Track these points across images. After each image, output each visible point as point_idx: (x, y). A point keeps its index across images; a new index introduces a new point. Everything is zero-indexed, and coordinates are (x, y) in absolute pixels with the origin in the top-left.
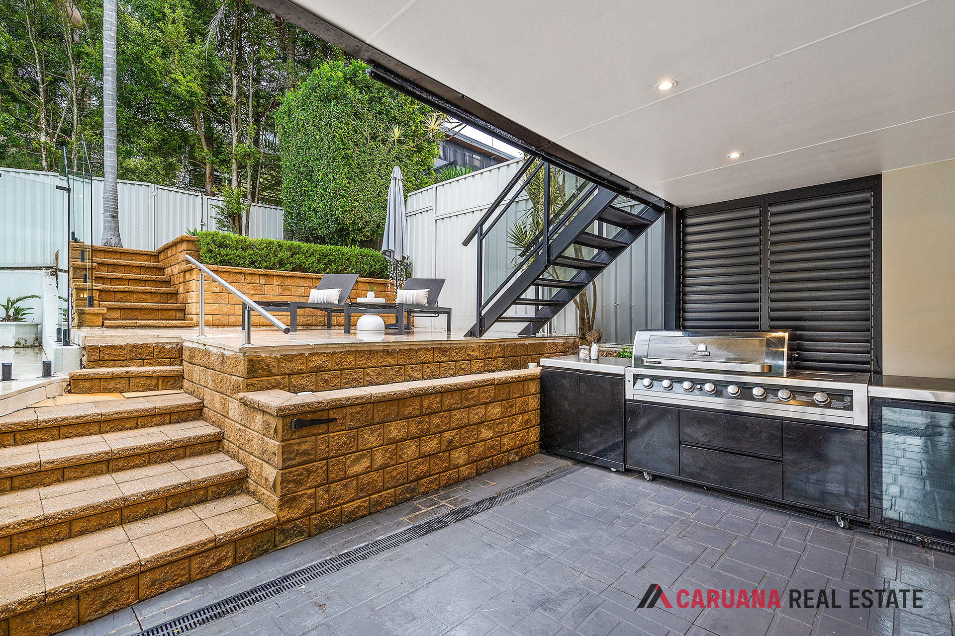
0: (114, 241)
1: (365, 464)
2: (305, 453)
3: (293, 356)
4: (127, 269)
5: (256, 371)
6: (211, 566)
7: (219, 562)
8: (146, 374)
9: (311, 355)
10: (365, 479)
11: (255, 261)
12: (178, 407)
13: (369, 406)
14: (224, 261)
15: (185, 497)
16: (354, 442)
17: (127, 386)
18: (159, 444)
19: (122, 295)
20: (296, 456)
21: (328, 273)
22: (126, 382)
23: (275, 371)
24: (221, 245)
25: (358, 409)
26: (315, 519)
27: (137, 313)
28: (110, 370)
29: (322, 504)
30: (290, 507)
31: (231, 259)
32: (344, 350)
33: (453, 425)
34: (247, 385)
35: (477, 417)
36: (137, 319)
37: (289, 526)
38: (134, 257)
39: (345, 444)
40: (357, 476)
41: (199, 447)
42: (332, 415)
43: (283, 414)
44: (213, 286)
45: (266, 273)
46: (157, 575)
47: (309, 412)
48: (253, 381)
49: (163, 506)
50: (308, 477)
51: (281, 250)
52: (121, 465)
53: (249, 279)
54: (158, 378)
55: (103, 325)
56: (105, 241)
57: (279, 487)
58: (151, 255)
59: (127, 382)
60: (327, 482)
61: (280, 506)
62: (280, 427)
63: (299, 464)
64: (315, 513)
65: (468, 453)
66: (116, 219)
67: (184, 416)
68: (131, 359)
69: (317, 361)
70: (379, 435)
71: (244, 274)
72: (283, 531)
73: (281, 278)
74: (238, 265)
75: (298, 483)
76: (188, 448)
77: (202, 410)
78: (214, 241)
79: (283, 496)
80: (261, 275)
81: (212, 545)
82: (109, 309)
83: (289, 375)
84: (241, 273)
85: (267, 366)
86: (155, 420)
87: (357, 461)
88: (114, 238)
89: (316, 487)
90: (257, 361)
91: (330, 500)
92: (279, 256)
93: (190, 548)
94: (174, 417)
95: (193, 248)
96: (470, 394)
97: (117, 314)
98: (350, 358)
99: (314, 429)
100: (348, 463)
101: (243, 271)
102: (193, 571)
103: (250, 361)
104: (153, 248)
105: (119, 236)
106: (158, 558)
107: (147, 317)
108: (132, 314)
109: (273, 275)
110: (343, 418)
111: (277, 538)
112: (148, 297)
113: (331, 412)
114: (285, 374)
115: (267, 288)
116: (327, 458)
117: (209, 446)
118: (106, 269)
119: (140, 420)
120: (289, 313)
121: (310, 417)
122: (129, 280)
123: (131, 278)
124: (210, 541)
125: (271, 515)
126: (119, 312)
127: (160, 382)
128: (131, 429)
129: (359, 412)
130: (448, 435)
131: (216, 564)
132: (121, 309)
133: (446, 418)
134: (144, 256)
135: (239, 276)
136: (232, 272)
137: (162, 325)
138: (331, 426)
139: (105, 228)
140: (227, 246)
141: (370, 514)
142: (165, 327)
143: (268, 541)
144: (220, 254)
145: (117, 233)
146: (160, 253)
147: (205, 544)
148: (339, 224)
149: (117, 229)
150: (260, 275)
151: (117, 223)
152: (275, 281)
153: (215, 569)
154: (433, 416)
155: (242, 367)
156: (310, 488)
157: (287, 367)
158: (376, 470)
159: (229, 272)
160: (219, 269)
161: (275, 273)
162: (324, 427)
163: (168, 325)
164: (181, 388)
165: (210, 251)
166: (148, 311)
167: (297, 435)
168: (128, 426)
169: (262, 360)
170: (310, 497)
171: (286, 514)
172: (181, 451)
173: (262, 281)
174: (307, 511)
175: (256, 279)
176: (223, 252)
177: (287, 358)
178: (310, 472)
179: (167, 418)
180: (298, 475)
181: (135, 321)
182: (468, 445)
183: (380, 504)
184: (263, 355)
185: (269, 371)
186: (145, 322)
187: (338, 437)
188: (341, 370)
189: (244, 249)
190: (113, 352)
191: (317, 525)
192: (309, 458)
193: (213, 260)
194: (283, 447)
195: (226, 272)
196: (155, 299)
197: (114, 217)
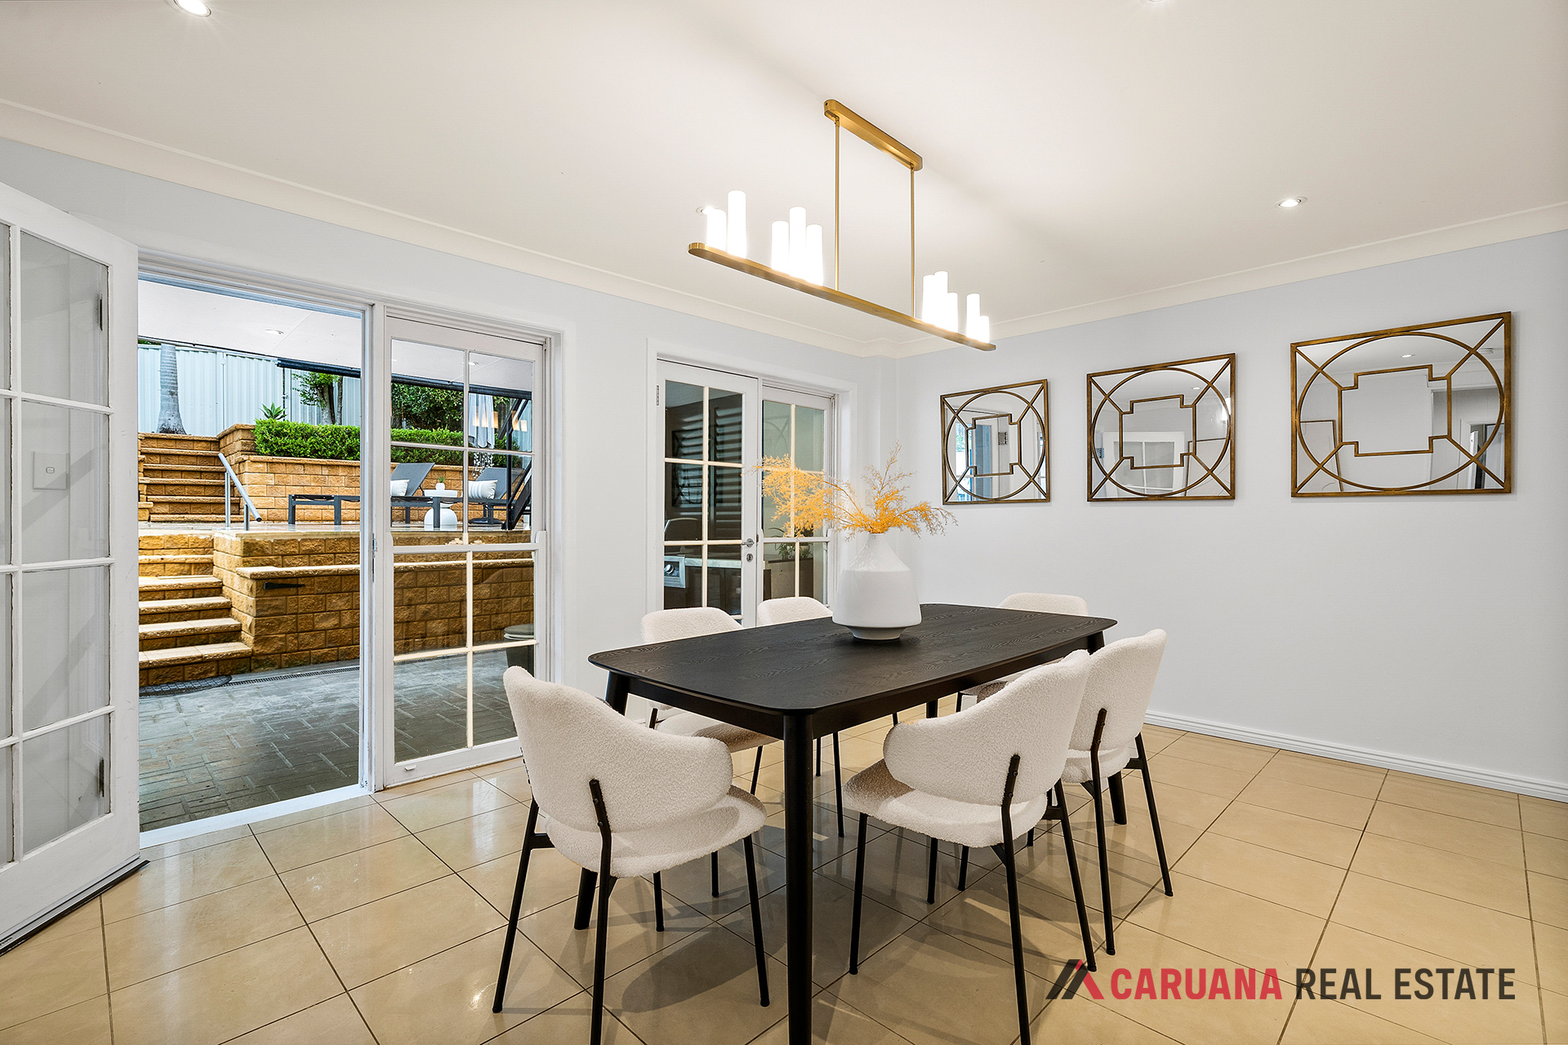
0: (172, 424)
1: (332, 622)
2: (276, 607)
3: (286, 541)
4: (181, 458)
5: (252, 551)
6: (200, 674)
7: (205, 672)
8: (178, 561)
9: (303, 540)
10: (334, 634)
11: (318, 450)
12: (200, 584)
13: (337, 578)
14: (282, 451)
15: (191, 639)
16: (322, 604)
17: (163, 571)
18: (177, 607)
19: (172, 488)
20: (269, 609)
21: (409, 462)
22: (161, 567)
23: (269, 552)
24: (278, 434)
25: (326, 579)
26: (285, 657)
27: (187, 507)
28: (147, 557)
29: (291, 646)
30: (263, 645)
31: (289, 448)
32: (337, 537)
33: (429, 600)
34: (244, 562)
35: (459, 595)
36: (187, 513)
37: (263, 658)
38: (191, 445)
39: (313, 604)
40: (325, 630)
41: (211, 612)
42: (301, 582)
43: (254, 577)
44: (267, 478)
45: (328, 463)
46: (160, 672)
47: (279, 578)
48: (249, 559)
49: (174, 643)
50: (279, 625)
51: (349, 437)
52: (147, 620)
53: (309, 470)
54: (190, 564)
55: (149, 520)
56: (162, 422)
57: (253, 630)
58: (211, 442)
59: (163, 567)
60: (296, 632)
61: (254, 643)
62: (254, 587)
63: (272, 615)
64: (285, 653)
65: (448, 624)
66: (175, 396)
67: (206, 593)
68: (168, 549)
69: (310, 546)
70: (348, 601)
71: (303, 465)
72: (257, 661)
73: (347, 468)
74: (299, 455)
75: (270, 628)
76: (202, 612)
77: (221, 588)
78: (270, 431)
79: (256, 637)
80: (324, 465)
81: (199, 659)
82: (155, 503)
83: (282, 556)
84: (300, 464)
85: (261, 547)
86: (180, 594)
87: (326, 618)
88: (172, 418)
89: (286, 634)
90: (253, 544)
91: (300, 645)
92: (347, 443)
93: (183, 659)
94: (196, 593)
95: (249, 437)
96: (450, 574)
97: (165, 509)
98: (344, 544)
99: (284, 591)
100: (316, 619)
101: (301, 462)
102: (186, 675)
103: (245, 543)
104: (213, 434)
105: (179, 416)
106: (161, 661)
107: (198, 511)
108: (181, 508)
109: (338, 466)
110: (311, 585)
111: (252, 665)
112: (201, 490)
113: (300, 580)
114: (279, 555)
115: (332, 479)
116: (296, 614)
117: (220, 612)
118: (158, 460)
119: (167, 593)
120: (333, 507)
121: (280, 581)
122: (182, 471)
123: (184, 469)
124: (199, 657)
125: (249, 649)
126: (167, 506)
127: (193, 568)
128: (159, 599)
129: (327, 582)
130: (423, 608)
131: (203, 673)
132: (170, 503)
133: (421, 593)
134: (203, 443)
135: (297, 467)
136: (289, 463)
137: (211, 520)
138: (300, 590)
139: (162, 407)
140: (285, 435)
141: (338, 660)
142: (214, 522)
143: (245, 666)
144: (276, 444)
145: (176, 412)
146: (220, 439)
147: (194, 658)
148: (431, 402)
149: (176, 408)
150: (322, 465)
151: (176, 401)
152: (341, 472)
153: (202, 676)
154: (405, 590)
155: (239, 550)
156: (280, 634)
157: (280, 549)
158: (344, 628)
159: (286, 463)
160: (274, 461)
161: (339, 463)
162: (294, 590)
163: (218, 520)
164: (212, 573)
165: (266, 441)
166: (199, 506)
167: (269, 594)
168: (157, 597)
169: (257, 543)
170: (281, 639)
171: (259, 649)
172: (196, 613)
173: (325, 471)
174: (277, 649)
175: (318, 470)
176: (280, 441)
177: (279, 542)
178: (280, 623)
179: (191, 593)
180: (269, 623)
181: (182, 516)
182: (449, 618)
183: (348, 654)
184: (258, 540)
185: (263, 552)
186: (193, 516)
187: (305, 600)
188: (335, 554)
189: (306, 437)
190: (151, 541)
191: (287, 661)
192: (279, 612)
193: (269, 451)
194: (257, 601)
195: (282, 463)
196: (209, 491)
197: (172, 394)
